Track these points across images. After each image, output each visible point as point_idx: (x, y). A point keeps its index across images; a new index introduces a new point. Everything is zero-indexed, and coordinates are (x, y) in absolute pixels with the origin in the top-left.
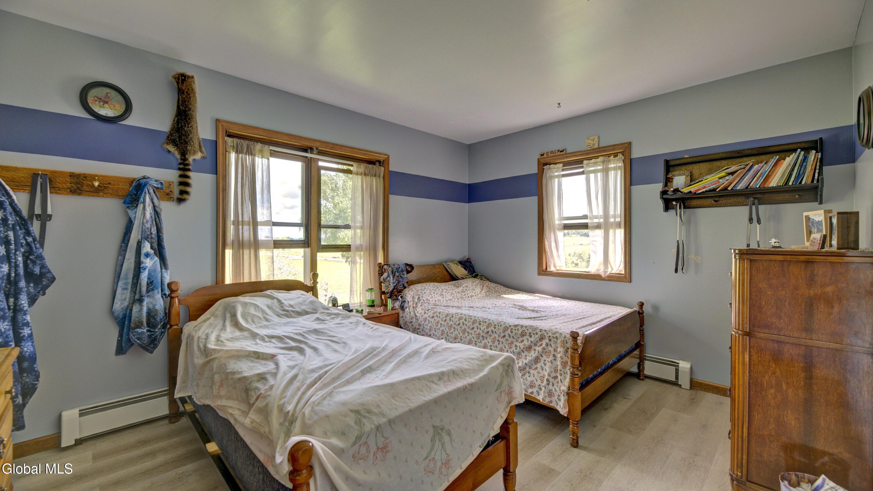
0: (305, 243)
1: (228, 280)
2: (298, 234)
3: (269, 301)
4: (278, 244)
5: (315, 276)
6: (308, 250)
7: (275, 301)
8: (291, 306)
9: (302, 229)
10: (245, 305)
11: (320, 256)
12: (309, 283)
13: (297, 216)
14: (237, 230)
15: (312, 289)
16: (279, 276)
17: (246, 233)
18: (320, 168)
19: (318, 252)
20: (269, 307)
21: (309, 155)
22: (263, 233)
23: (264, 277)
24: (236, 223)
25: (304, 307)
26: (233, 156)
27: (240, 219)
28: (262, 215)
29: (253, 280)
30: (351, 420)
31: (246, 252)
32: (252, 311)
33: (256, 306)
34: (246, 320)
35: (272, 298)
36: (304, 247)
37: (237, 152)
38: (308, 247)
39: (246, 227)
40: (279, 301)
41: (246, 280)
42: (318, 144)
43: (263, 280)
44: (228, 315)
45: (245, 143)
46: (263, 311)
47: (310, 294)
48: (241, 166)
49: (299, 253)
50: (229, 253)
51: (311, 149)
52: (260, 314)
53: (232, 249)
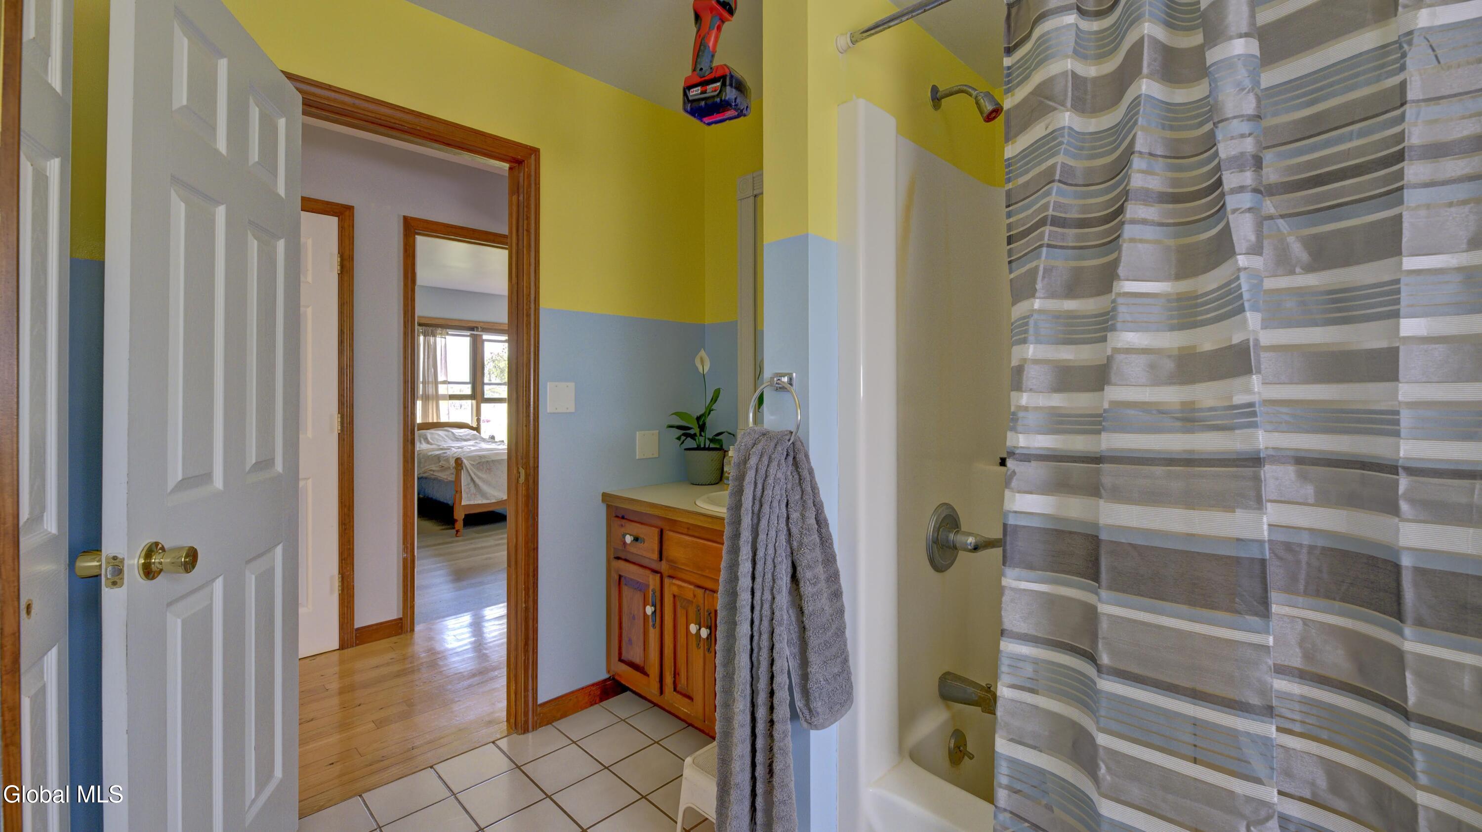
0: (472, 397)
1: (419, 420)
2: (467, 390)
3: (446, 433)
4: (452, 397)
5: (478, 420)
6: (474, 402)
7: (450, 433)
8: (460, 436)
9: (470, 386)
10: (432, 434)
11: (484, 407)
12: (475, 425)
13: (466, 377)
14: (424, 388)
15: (477, 429)
16: (453, 419)
17: (431, 391)
18: (483, 341)
19: (482, 403)
20: (446, 436)
21: (475, 333)
22: (443, 390)
23: (444, 419)
24: (424, 383)
25: (468, 437)
26: (422, 338)
27: (427, 380)
28: (441, 378)
29: (435, 421)
30: (477, 458)
31: (430, 402)
32: (436, 437)
33: (439, 435)
34: (433, 441)
35: (448, 431)
36: (472, 399)
37: (425, 336)
38: (474, 399)
39: (430, 386)
40: (453, 433)
41: (431, 421)
42: (482, 324)
43: (442, 421)
44: (422, 440)
45: (430, 329)
46: (443, 437)
47: (475, 432)
48: (427, 345)
49: (468, 404)
50: (419, 404)
51: (477, 328)
52: (441, 439)
53: (422, 400)
